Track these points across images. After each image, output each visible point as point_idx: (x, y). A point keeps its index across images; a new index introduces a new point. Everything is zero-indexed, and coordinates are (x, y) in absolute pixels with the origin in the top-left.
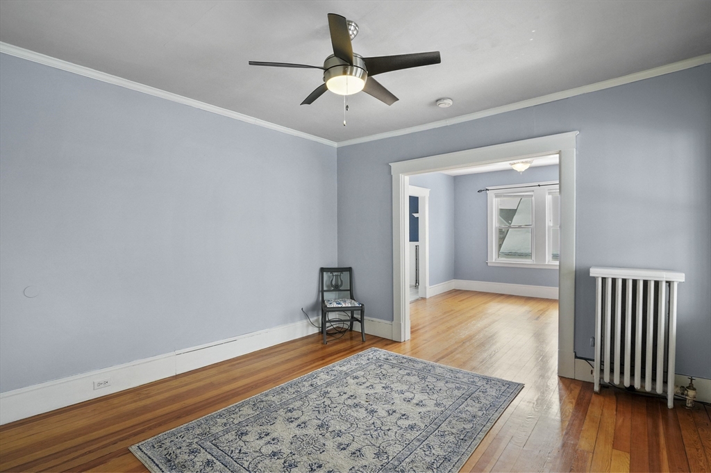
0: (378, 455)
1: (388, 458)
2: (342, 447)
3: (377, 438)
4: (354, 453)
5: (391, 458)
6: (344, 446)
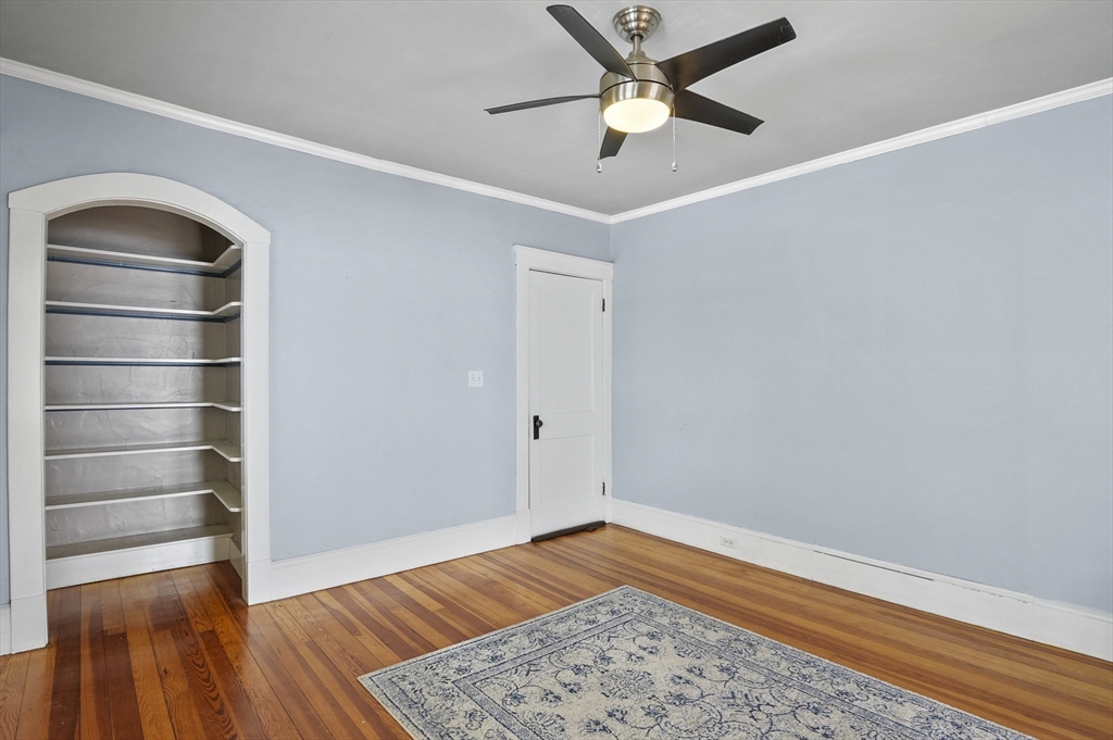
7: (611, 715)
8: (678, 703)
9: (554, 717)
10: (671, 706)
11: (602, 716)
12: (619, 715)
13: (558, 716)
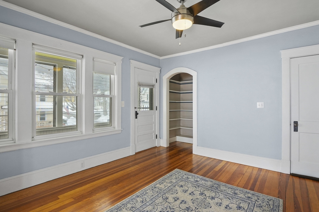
0: (167, 198)
1: (163, 197)
2: (184, 202)
3: (167, 206)
4: (178, 199)
5: (161, 197)
6: (183, 202)
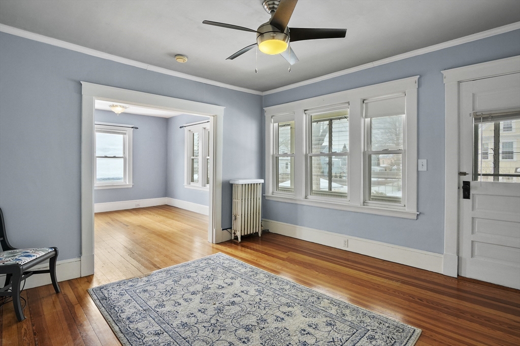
7: (283, 319)
8: (250, 326)
9: (308, 316)
10: (254, 324)
11: (286, 318)
12: (279, 319)
13: (306, 317)
